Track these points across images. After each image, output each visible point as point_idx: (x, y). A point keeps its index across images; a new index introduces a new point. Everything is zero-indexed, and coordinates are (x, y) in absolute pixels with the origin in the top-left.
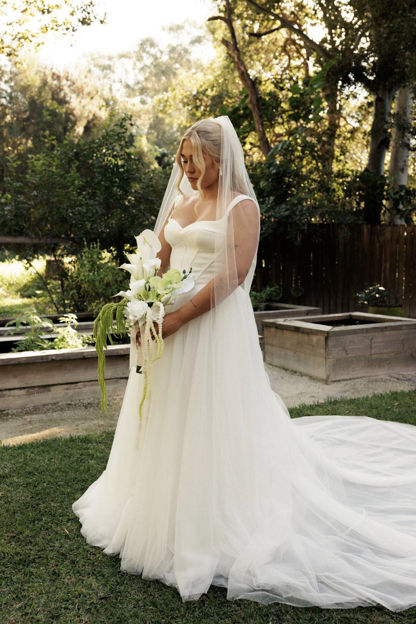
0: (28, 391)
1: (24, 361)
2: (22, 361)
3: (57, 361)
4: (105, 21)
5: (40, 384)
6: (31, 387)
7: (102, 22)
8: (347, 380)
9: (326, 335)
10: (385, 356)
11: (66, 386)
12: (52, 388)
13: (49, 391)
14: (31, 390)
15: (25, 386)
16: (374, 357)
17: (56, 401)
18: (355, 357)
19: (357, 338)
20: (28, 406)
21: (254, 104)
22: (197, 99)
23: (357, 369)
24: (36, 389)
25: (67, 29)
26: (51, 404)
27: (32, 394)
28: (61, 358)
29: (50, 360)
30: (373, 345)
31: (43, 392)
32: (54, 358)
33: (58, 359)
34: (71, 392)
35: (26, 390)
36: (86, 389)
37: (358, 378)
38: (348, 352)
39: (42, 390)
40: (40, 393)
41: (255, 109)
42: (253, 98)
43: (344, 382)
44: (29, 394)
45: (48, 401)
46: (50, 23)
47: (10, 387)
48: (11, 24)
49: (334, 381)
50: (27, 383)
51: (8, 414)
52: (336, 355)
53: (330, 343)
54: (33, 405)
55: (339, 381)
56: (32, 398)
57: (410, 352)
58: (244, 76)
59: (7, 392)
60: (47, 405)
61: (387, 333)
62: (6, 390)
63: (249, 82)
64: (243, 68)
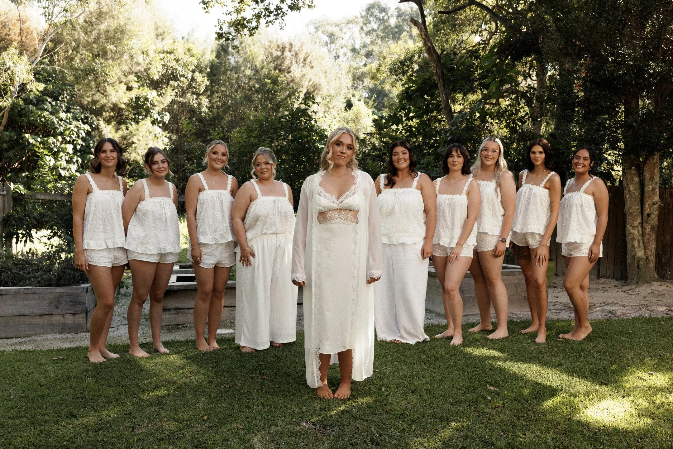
4: (312, 5)
7: (309, 6)
11: (230, 309)
18: (470, 297)
21: (439, 77)
22: (404, 65)
25: (278, 14)
38: (464, 292)
41: (439, 80)
42: (438, 71)
46: (263, 11)
47: (190, 307)
51: (187, 327)
58: (430, 51)
59: (187, 310)
62: (186, 309)
63: (435, 56)
64: (429, 44)
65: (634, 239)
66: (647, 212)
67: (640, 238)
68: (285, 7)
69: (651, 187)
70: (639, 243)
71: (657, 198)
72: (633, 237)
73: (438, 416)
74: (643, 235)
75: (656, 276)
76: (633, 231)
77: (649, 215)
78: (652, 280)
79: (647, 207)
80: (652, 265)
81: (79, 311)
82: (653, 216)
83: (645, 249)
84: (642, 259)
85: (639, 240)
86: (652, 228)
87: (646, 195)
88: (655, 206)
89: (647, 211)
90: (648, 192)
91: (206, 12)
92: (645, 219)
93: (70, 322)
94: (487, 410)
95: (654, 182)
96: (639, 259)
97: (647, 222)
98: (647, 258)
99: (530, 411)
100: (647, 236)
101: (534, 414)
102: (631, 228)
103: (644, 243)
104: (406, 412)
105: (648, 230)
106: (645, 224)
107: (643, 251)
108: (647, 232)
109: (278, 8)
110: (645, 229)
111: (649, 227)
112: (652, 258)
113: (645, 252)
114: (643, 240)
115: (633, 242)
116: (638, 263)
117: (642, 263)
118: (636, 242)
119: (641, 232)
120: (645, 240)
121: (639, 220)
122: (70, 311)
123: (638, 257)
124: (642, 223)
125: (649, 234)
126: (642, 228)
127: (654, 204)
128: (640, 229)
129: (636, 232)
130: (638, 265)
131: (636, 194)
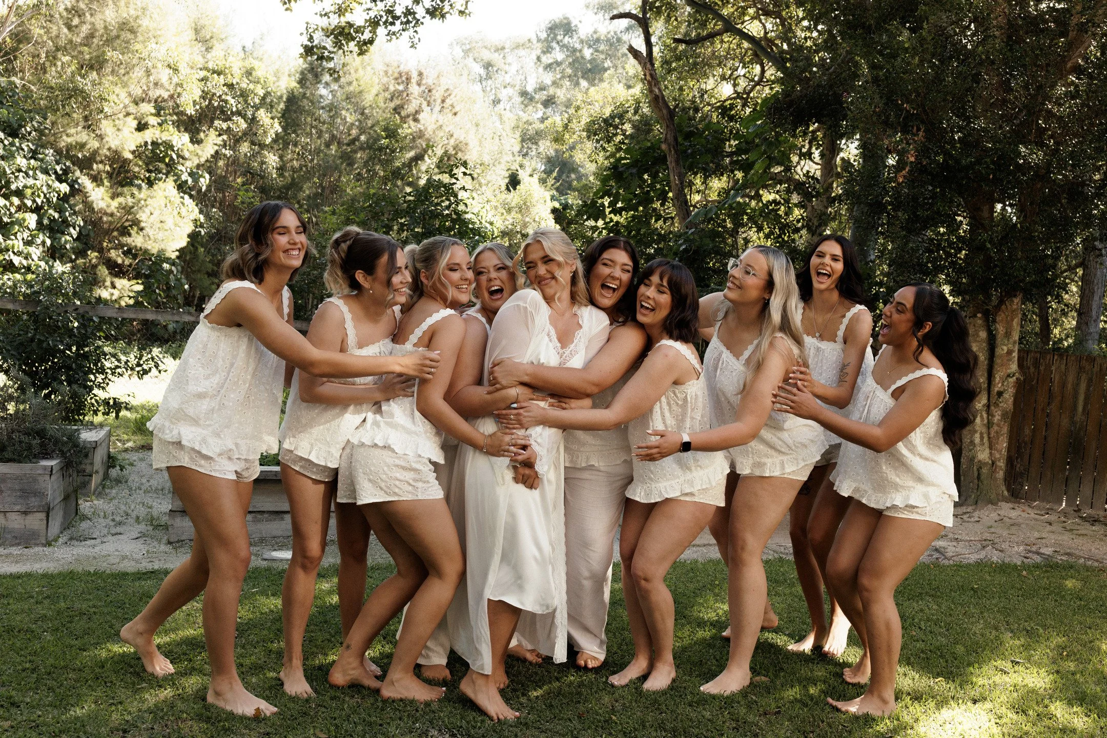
5: (271, 509)
6: (259, 512)
7: (461, 13)
13: (282, 519)
14: (259, 516)
21: (669, 145)
24: (266, 515)
25: (408, 22)
27: (259, 521)
31: (275, 520)
39: (273, 517)
41: (671, 151)
42: (668, 136)
44: (255, 521)
45: (279, 533)
46: (384, 14)
48: (325, 15)
54: (259, 535)
58: (658, 102)
60: (279, 537)
63: (665, 111)
64: (657, 91)
65: (974, 431)
66: (996, 389)
67: (984, 430)
68: (420, 11)
69: (1005, 348)
70: (982, 438)
71: (1014, 367)
73: (669, 726)
74: (989, 425)
75: (1006, 493)
77: (1000, 394)
78: (999, 500)
79: (997, 379)
80: (1000, 474)
81: (34, 507)
82: (1006, 396)
83: (991, 448)
84: (986, 464)
85: (981, 434)
86: (1004, 415)
87: (998, 361)
88: (1011, 380)
89: (998, 387)
90: (1001, 356)
91: (287, 9)
92: (993, 400)
93: (17, 526)
94: (751, 718)
95: (1011, 340)
96: (981, 465)
97: (996, 405)
98: (993, 463)
99: (823, 722)
100: (996, 428)
101: (831, 727)
103: (989, 438)
104: (614, 718)
105: (997, 418)
106: (992, 408)
107: (987, 451)
108: (995, 421)
109: (409, 12)
110: (993, 416)
111: (999, 413)
112: (1001, 464)
113: (991, 453)
114: (989, 434)
115: (972, 437)
116: (978, 470)
117: (985, 471)
118: (977, 435)
119: (986, 421)
120: (992, 434)
121: (984, 401)
122: (17, 508)
123: (980, 461)
124: (988, 406)
125: (998, 425)
126: (988, 414)
127: (1009, 376)
128: (985, 416)
130: (979, 474)
131: (983, 357)
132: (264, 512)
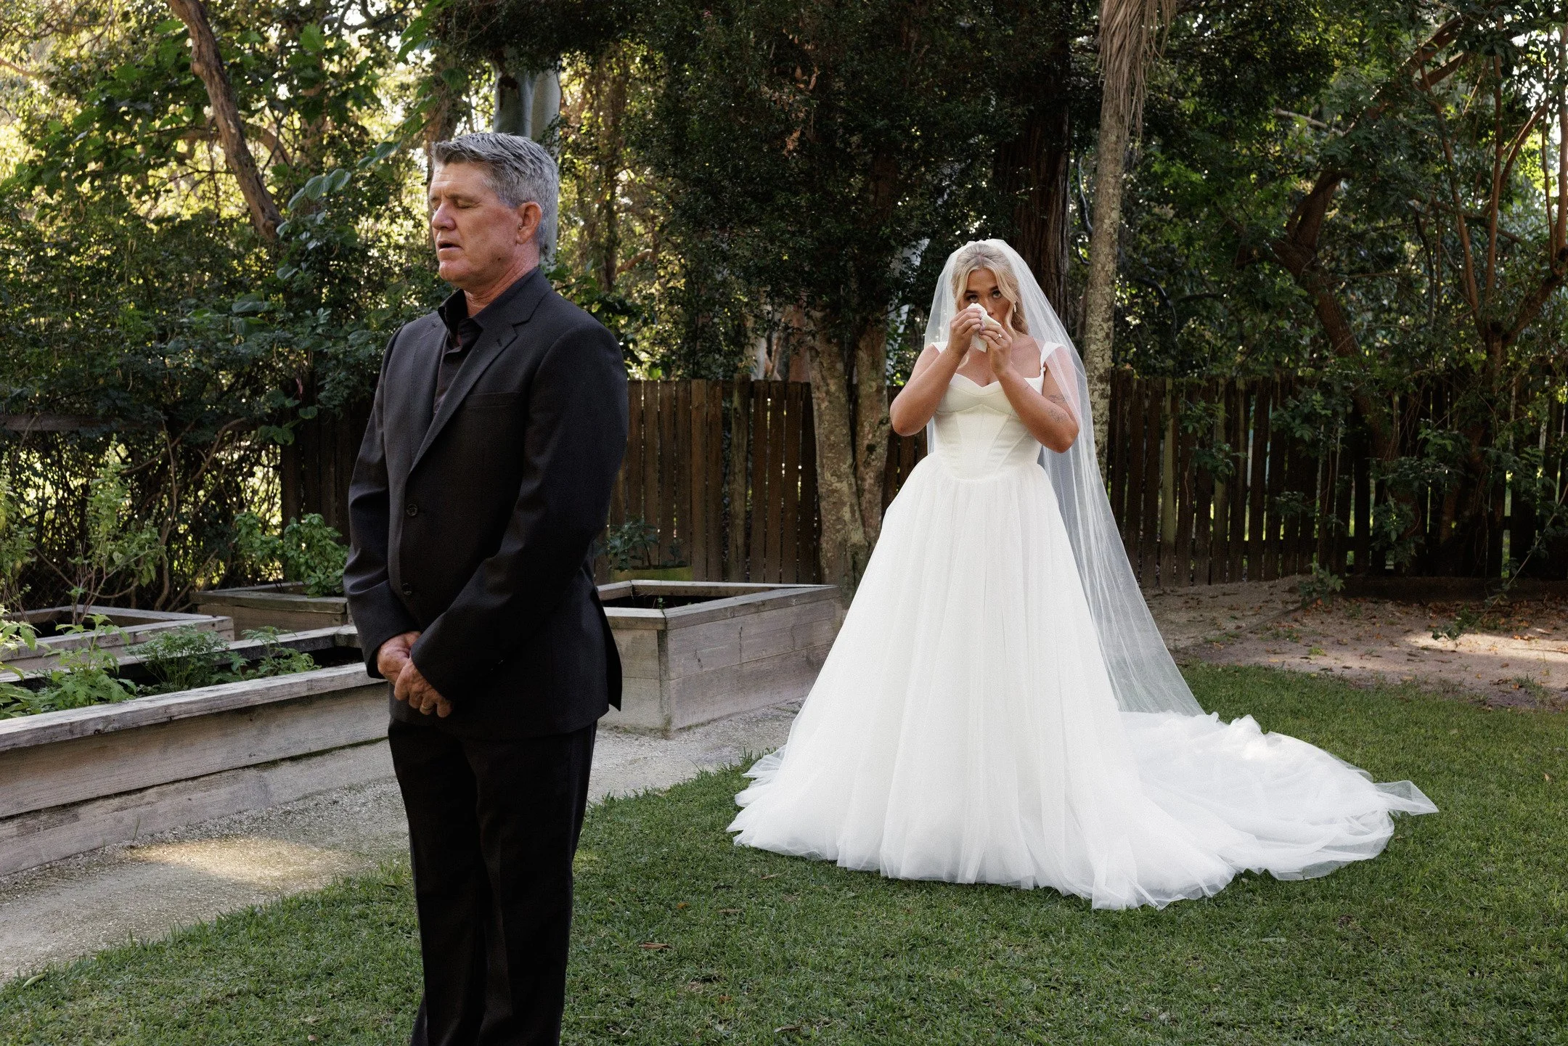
0: (24, 825)
1: (28, 741)
2: (22, 742)
3: (108, 734)
5: (53, 804)
6: (29, 813)
8: (702, 724)
9: (660, 627)
10: (765, 666)
12: (82, 810)
13: (76, 817)
14: (30, 822)
15: (14, 812)
16: (747, 669)
17: (95, 844)
18: (715, 671)
19: (715, 628)
20: (25, 865)
21: (208, 65)
23: (719, 698)
24: (44, 817)
26: (84, 853)
27: (33, 831)
28: (116, 725)
29: (90, 732)
30: (744, 643)
31: (60, 823)
32: (100, 727)
33: (110, 728)
34: (128, 816)
35: (16, 821)
36: (164, 806)
37: (721, 718)
38: (703, 661)
39: (57, 817)
40: (54, 825)
41: (212, 76)
42: (204, 49)
43: (701, 730)
44: (25, 833)
45: (75, 846)
49: (682, 730)
50: (19, 804)
52: (681, 670)
53: (672, 645)
54: (34, 861)
55: (690, 728)
56: (34, 841)
57: (805, 652)
61: (766, 615)
65: (839, 504)
66: (866, 442)
67: (855, 501)
69: (874, 384)
70: (853, 512)
72: (840, 499)
74: (859, 493)
76: (837, 485)
77: (871, 448)
79: (867, 429)
82: (880, 450)
83: (864, 526)
84: (861, 548)
85: (852, 506)
86: (878, 478)
87: (864, 402)
88: (885, 428)
89: (867, 438)
90: (869, 396)
92: (862, 456)
95: (882, 373)
96: (855, 549)
97: (867, 464)
100: (867, 496)
102: (834, 479)
103: (860, 511)
105: (869, 482)
106: (861, 469)
107: (861, 530)
108: (867, 487)
110: (863, 480)
111: (872, 475)
113: (865, 532)
114: (860, 505)
115: (837, 512)
116: (853, 557)
117: (861, 557)
118: (846, 509)
119: (854, 488)
120: (864, 505)
121: (849, 461)
123: (854, 545)
124: (855, 468)
125: (870, 492)
126: (855, 477)
128: (853, 481)
129: (844, 487)
130: (855, 563)
131: (843, 400)
132: (38, 811)
